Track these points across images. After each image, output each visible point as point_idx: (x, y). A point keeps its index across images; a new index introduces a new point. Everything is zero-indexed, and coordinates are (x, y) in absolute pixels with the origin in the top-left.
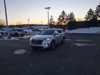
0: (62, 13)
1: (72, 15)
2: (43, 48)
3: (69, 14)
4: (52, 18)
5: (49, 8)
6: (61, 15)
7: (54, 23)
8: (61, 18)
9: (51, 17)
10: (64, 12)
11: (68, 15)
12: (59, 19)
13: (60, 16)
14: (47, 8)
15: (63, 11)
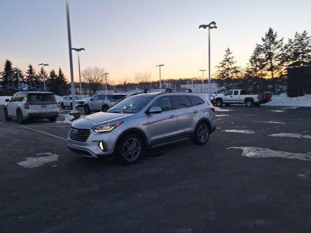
0: (264, 38)
1: (305, 41)
2: (91, 155)
3: (290, 40)
4: (230, 56)
5: (212, 25)
6: (261, 43)
7: (237, 72)
8: (263, 56)
9: (225, 53)
10: (271, 35)
11: (286, 42)
12: (254, 59)
13: (259, 50)
14: (205, 27)
15: (271, 31)
